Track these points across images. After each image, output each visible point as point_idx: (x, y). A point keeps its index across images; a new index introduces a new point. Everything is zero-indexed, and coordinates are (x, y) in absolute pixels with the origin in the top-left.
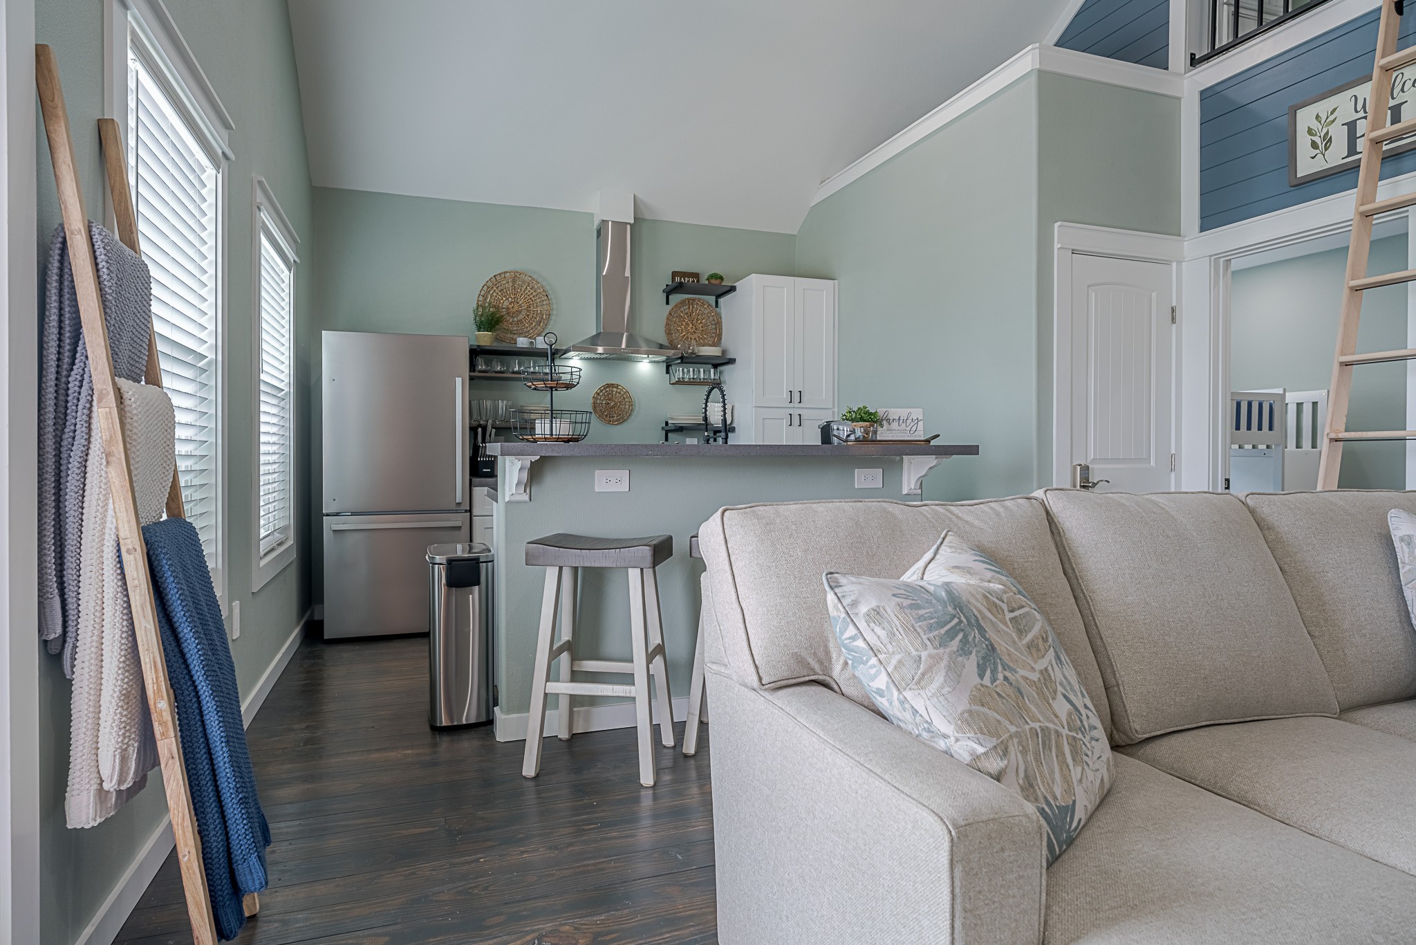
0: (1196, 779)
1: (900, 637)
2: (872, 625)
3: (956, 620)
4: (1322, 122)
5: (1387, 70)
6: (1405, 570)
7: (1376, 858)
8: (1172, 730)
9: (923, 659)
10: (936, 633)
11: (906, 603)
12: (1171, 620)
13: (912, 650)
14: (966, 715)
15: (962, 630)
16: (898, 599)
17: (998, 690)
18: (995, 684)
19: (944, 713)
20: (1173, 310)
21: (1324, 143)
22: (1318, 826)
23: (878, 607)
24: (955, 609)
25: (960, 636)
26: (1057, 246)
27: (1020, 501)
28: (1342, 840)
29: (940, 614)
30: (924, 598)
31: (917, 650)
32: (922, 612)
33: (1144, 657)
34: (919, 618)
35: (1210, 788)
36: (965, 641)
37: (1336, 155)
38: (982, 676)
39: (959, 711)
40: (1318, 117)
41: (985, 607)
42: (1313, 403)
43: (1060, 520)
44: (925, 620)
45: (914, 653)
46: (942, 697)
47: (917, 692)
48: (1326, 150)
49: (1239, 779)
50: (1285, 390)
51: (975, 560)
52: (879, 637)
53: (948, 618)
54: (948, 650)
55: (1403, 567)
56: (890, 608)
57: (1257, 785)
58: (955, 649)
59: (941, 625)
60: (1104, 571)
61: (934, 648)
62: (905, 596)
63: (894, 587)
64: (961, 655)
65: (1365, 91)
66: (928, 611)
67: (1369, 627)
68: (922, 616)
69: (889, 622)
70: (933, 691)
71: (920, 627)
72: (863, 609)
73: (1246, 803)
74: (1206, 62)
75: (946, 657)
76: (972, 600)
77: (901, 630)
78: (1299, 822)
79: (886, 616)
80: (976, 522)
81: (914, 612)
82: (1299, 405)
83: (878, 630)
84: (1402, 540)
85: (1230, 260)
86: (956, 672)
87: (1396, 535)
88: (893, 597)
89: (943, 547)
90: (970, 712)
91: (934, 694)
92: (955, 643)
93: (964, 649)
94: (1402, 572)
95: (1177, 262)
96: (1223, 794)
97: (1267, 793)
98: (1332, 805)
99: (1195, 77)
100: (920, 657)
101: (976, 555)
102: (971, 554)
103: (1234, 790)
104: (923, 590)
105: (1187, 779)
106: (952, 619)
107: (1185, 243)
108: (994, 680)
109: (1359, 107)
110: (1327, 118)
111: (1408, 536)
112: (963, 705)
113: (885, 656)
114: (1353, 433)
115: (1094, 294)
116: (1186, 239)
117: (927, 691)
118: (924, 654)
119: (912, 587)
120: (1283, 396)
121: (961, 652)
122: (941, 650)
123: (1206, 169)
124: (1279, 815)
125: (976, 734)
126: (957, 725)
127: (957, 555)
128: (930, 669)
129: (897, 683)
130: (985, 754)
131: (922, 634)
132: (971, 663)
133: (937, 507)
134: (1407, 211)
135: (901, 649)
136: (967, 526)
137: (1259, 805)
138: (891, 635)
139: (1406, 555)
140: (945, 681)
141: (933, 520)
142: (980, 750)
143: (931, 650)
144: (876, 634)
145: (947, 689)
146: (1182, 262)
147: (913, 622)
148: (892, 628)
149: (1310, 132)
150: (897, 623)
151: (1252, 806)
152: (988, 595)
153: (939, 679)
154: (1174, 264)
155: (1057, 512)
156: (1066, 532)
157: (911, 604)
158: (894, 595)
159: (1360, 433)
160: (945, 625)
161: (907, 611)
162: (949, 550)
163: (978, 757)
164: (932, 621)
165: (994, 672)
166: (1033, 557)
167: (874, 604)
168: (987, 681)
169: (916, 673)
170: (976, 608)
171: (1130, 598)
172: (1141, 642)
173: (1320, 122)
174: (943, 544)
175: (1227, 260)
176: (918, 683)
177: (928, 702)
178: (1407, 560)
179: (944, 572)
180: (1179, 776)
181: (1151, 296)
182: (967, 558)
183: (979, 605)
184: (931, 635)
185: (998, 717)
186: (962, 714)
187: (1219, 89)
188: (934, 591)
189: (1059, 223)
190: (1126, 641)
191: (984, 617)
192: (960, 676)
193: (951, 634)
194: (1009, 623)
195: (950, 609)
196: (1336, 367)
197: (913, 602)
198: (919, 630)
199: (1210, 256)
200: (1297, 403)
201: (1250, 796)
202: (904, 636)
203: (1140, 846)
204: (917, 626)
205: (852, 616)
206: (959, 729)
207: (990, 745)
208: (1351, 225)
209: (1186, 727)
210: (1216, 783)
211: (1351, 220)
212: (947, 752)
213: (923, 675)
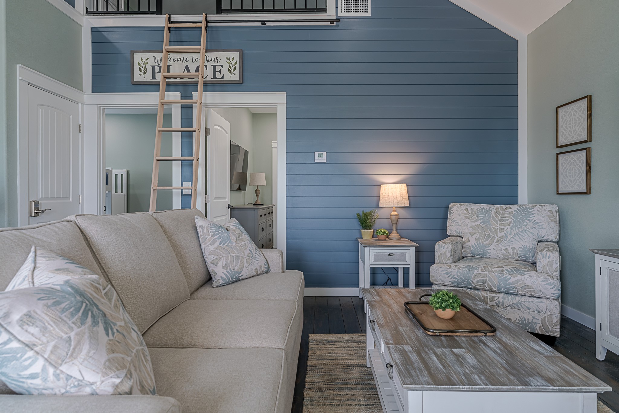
0: (168, 345)
1: (52, 328)
2: (26, 327)
3: (84, 305)
4: (144, 62)
5: (168, 51)
6: (202, 238)
7: (241, 347)
8: (149, 326)
9: (72, 338)
10: (76, 317)
11: (50, 302)
12: (145, 274)
13: (63, 334)
14: (107, 363)
15: (89, 310)
16: (43, 302)
17: (117, 339)
18: (115, 336)
19: (94, 369)
20: (80, 126)
21: (144, 70)
22: (220, 344)
23: (30, 312)
24: (81, 297)
25: (90, 314)
26: (18, 78)
27: (64, 223)
28: (229, 346)
29: (74, 303)
30: (60, 295)
31: (67, 334)
32: (63, 305)
33: (137, 296)
34: (63, 310)
35: (176, 347)
36: (93, 316)
37: (148, 77)
38: (108, 334)
39: (103, 363)
40: (141, 59)
41: (93, 291)
42: (121, 174)
43: (87, 232)
44: (67, 310)
45: (65, 336)
46: (91, 359)
47: (71, 363)
48: (145, 74)
49: (186, 338)
50: (112, 168)
51: (66, 263)
52: (33, 335)
53: (79, 304)
54: (87, 326)
55: (201, 237)
56: (40, 310)
57: (194, 337)
58: (90, 323)
59: (78, 310)
60: (113, 256)
61: (79, 327)
62: (46, 298)
63: (34, 293)
64: (94, 326)
65: (159, 56)
66: (66, 303)
67: (194, 261)
68: (64, 308)
69: (41, 321)
70: (83, 357)
71: (65, 316)
72: (16, 317)
73: (192, 347)
74: (92, 15)
75: (87, 331)
76: (86, 289)
77: (51, 323)
78: (213, 346)
79: (37, 316)
80: (45, 239)
81: (58, 307)
82: (116, 175)
83: (32, 329)
84: (200, 227)
85: (105, 108)
86: (95, 338)
87: (198, 225)
88: (39, 301)
89: (38, 258)
90: (109, 360)
91: (84, 359)
92: (89, 319)
93: (95, 323)
94: (200, 239)
95: (82, 104)
96: (182, 347)
97: (199, 339)
98: (221, 334)
99: (89, 19)
100: (70, 338)
101: (64, 260)
102: (61, 259)
103: (186, 343)
104: (54, 290)
105: (165, 347)
106: (82, 304)
107: (85, 95)
108: (113, 334)
109: (156, 62)
110: (145, 61)
111: (202, 225)
112: (104, 357)
113: (41, 347)
114: (162, 187)
115: (40, 110)
116: (85, 94)
117: (79, 358)
118: (72, 335)
119: (47, 290)
120: (111, 171)
121: (94, 324)
122: (83, 327)
123: (95, 64)
124: (205, 346)
125: (115, 372)
126: (103, 372)
127: (52, 262)
128: (78, 343)
129: (53, 363)
130: (122, 382)
131: (68, 321)
132: (101, 328)
133: (13, 232)
134: (172, 106)
135: (54, 337)
136: (40, 242)
137: (197, 345)
138: (44, 330)
139: (202, 232)
140: (90, 347)
141: (16, 241)
142: (118, 381)
143: (76, 330)
144: (29, 333)
145: (93, 352)
146: (83, 104)
147: (59, 314)
148: (44, 324)
149: (139, 64)
150: (47, 318)
151: (195, 347)
152: (92, 283)
153: (86, 347)
154: (80, 104)
155: (84, 228)
156: (91, 238)
157: (54, 302)
158: (39, 299)
159: (164, 187)
160: (80, 310)
161: (53, 308)
162: (44, 259)
163: (117, 386)
164: (71, 310)
165: (112, 329)
166: (82, 255)
167: (25, 310)
168: (111, 337)
169: (69, 350)
170: (89, 293)
171: (127, 268)
172: (135, 289)
173: (142, 61)
174: (37, 256)
175: (104, 108)
176: (72, 355)
177: (81, 366)
178: (202, 234)
179: (51, 275)
180: (161, 347)
181: (70, 117)
182: (61, 263)
183: (90, 290)
184: (74, 319)
185: (122, 356)
186: (105, 364)
187: (100, 30)
188: (61, 289)
189: (20, 65)
190: (128, 290)
191: (94, 297)
192: (97, 340)
193: (85, 314)
194: (104, 297)
195: (78, 298)
196: (155, 161)
197: (55, 300)
198: (65, 319)
199: (97, 105)
200: (115, 174)
201: (193, 343)
202: (55, 326)
203: (184, 389)
204: (63, 316)
205: (5, 326)
206: (105, 374)
207: (123, 375)
208: (158, 106)
209: (153, 323)
210: (177, 343)
211: (158, 104)
212: (93, 394)
213: (74, 349)
